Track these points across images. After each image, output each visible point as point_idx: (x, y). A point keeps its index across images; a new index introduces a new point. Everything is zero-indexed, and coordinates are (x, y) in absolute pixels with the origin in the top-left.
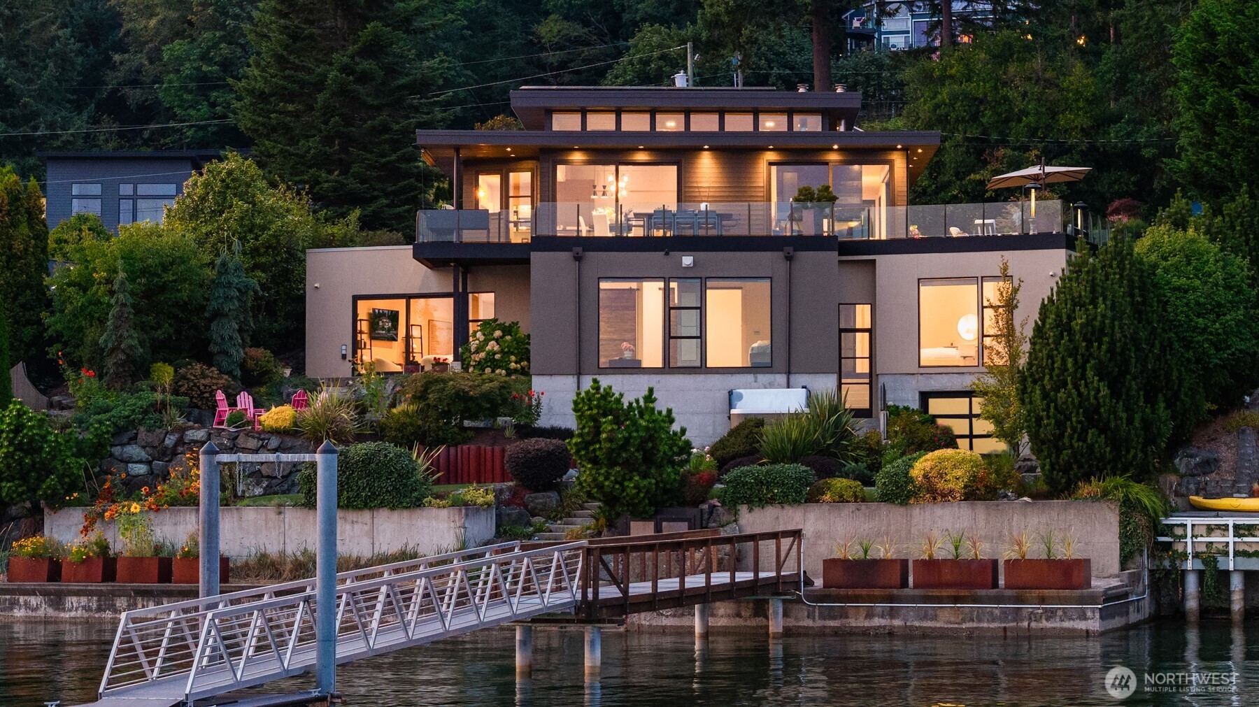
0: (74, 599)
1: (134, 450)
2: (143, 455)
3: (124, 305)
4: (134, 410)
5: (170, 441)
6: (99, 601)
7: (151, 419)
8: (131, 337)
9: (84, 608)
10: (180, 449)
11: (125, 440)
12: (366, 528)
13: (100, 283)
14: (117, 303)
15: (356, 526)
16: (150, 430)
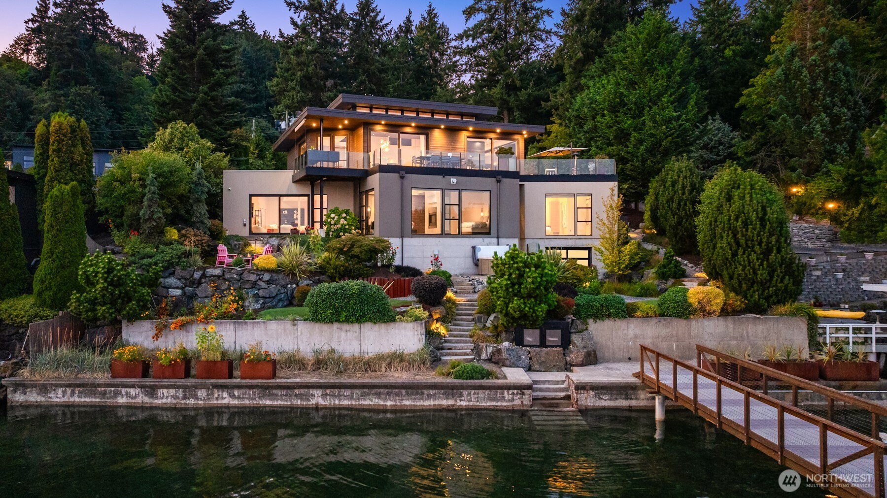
0: (165, 391)
1: (172, 281)
2: (179, 284)
3: (154, 193)
4: (172, 257)
5: (197, 275)
6: (184, 392)
7: (184, 262)
8: (159, 212)
9: (173, 397)
10: (203, 280)
11: (167, 275)
12: (356, 334)
13: (135, 181)
14: (149, 192)
15: (348, 333)
16: (184, 269)
